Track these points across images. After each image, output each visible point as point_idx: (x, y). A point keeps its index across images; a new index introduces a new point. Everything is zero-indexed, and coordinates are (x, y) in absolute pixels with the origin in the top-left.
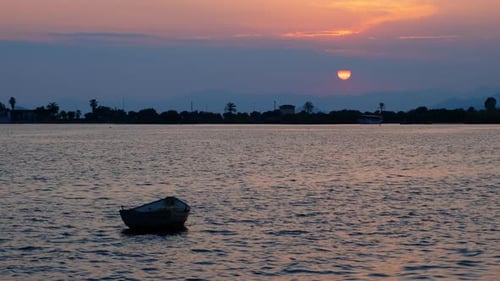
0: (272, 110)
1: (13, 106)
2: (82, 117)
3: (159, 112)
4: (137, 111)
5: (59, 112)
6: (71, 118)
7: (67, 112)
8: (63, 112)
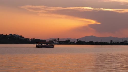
0: (122, 42)
1: (58, 40)
2: (75, 43)
3: (94, 42)
4: (89, 42)
5: (70, 42)
6: (73, 43)
7: (72, 42)
8: (71, 42)
